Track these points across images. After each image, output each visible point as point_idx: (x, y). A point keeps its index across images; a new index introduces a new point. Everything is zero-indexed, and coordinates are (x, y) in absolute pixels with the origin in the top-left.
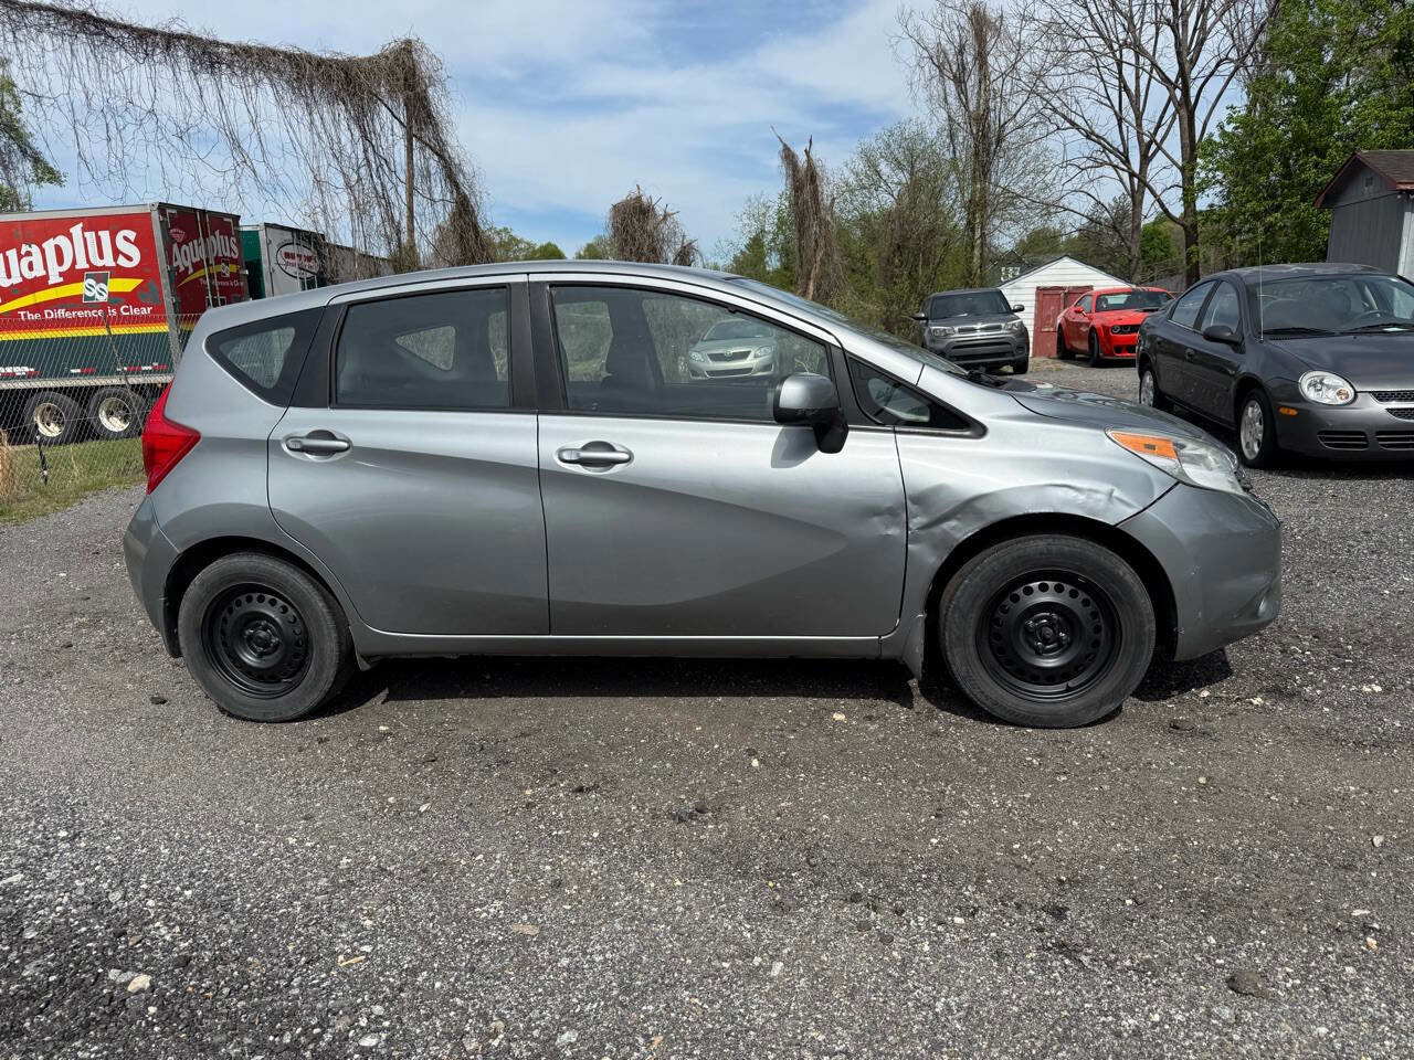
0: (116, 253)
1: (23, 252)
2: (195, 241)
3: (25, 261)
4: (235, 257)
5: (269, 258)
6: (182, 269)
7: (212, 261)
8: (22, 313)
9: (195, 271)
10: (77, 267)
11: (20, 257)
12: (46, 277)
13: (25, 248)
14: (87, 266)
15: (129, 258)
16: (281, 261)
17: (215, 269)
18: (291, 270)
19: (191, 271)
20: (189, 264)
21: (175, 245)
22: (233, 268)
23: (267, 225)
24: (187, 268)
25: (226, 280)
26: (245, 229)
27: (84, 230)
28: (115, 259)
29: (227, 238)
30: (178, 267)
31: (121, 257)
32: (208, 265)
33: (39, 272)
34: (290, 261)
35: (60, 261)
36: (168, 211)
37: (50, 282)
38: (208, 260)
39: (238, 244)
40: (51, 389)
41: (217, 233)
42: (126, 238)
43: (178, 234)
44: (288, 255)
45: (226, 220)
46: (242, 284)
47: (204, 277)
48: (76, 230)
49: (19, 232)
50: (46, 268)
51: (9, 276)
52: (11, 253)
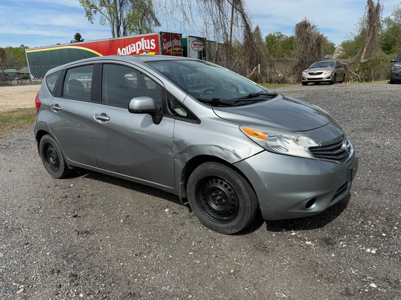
0: (150, 45)
1: (132, 46)
2: (169, 42)
3: (132, 48)
4: (180, 45)
5: (190, 46)
6: (165, 49)
7: (173, 47)
10: (142, 49)
11: (131, 47)
12: (136, 52)
13: (132, 45)
14: (144, 49)
15: (153, 47)
16: (193, 46)
17: (174, 49)
18: (195, 49)
19: (167, 50)
20: (167, 48)
21: (164, 43)
22: (179, 49)
23: (189, 36)
24: (166, 49)
25: (177, 52)
26: (183, 38)
27: (144, 40)
28: (150, 47)
29: (178, 40)
30: (164, 49)
31: (151, 46)
32: (172, 48)
33: (135, 51)
34: (195, 46)
35: (139, 48)
36: (162, 34)
38: (172, 47)
39: (181, 42)
41: (175, 39)
42: (153, 41)
43: (165, 40)
44: (194, 44)
45: (178, 35)
46: (181, 53)
47: (171, 51)
48: (142, 40)
49: (131, 41)
50: (136, 50)
51: (129, 52)
52: (129, 46)
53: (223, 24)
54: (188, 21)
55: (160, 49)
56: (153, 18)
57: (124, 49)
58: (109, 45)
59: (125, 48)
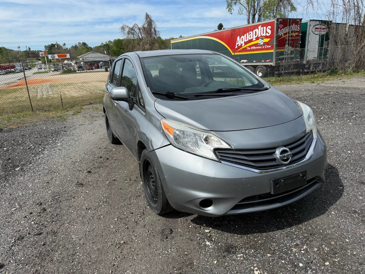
0: (266, 32)
1: (249, 33)
2: (286, 28)
3: (250, 35)
4: (298, 30)
5: (310, 30)
6: (280, 35)
7: (290, 32)
8: (247, 48)
9: (284, 35)
10: (259, 36)
11: (249, 34)
12: (253, 39)
13: (250, 32)
14: (260, 36)
15: (269, 33)
16: (313, 30)
17: (290, 35)
18: (316, 33)
19: (283, 35)
21: (280, 29)
22: (297, 34)
23: (311, 20)
25: (294, 37)
26: (303, 22)
27: (261, 27)
28: (266, 34)
29: (296, 25)
30: (279, 35)
31: (267, 33)
32: (289, 33)
33: (251, 38)
34: (317, 30)
35: (256, 35)
36: (279, 20)
37: (253, 40)
38: (289, 32)
39: (300, 27)
40: (249, 65)
41: (294, 24)
42: (269, 28)
43: (281, 26)
44: (316, 28)
45: (297, 20)
46: (299, 38)
47: (287, 37)
48: (260, 27)
49: (249, 28)
50: (253, 37)
51: (246, 39)
52: (248, 34)
53: (356, 3)
54: (313, 5)
55: (275, 35)
56: (289, 4)
57: (242, 37)
58: (230, 33)
59: (244, 36)
